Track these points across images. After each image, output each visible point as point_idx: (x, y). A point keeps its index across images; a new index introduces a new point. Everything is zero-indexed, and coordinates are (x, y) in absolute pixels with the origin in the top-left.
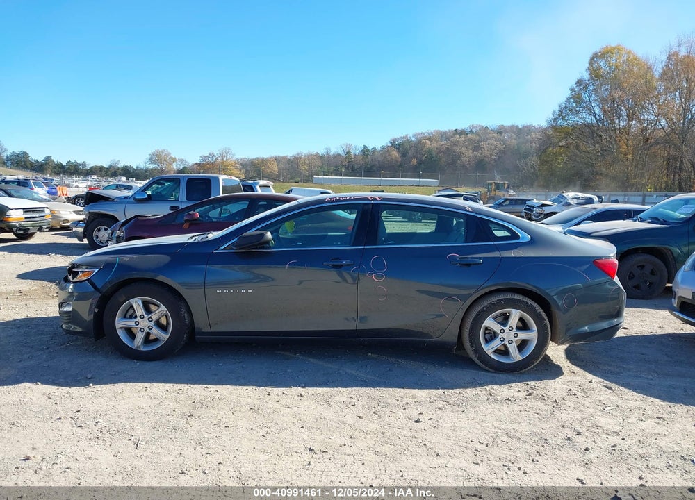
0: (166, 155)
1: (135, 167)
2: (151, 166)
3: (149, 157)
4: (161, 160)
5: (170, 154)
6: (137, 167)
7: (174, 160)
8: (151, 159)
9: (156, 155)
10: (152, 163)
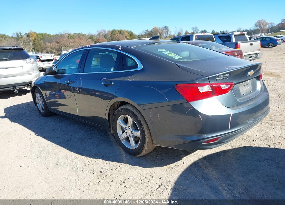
0: (263, 22)
1: (249, 30)
2: (256, 28)
3: (255, 24)
4: (261, 25)
5: (265, 21)
6: (250, 30)
7: (267, 24)
8: (256, 25)
9: (259, 23)
10: (256, 27)
